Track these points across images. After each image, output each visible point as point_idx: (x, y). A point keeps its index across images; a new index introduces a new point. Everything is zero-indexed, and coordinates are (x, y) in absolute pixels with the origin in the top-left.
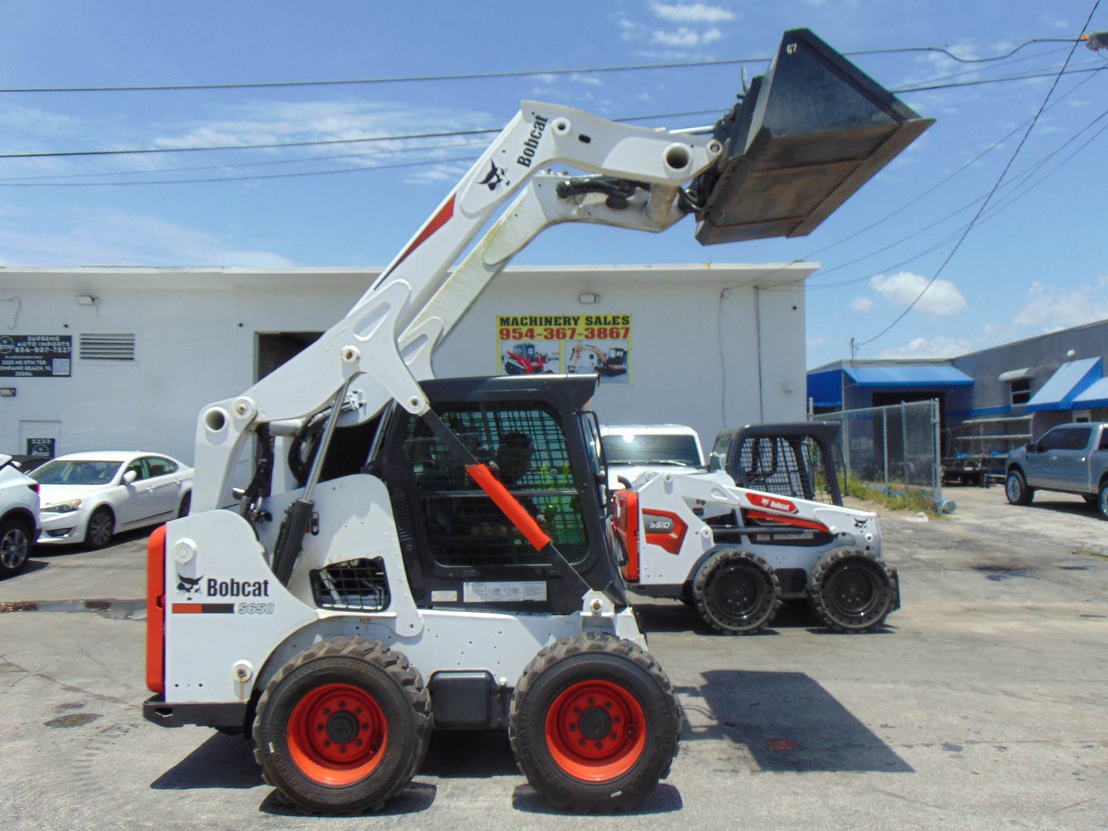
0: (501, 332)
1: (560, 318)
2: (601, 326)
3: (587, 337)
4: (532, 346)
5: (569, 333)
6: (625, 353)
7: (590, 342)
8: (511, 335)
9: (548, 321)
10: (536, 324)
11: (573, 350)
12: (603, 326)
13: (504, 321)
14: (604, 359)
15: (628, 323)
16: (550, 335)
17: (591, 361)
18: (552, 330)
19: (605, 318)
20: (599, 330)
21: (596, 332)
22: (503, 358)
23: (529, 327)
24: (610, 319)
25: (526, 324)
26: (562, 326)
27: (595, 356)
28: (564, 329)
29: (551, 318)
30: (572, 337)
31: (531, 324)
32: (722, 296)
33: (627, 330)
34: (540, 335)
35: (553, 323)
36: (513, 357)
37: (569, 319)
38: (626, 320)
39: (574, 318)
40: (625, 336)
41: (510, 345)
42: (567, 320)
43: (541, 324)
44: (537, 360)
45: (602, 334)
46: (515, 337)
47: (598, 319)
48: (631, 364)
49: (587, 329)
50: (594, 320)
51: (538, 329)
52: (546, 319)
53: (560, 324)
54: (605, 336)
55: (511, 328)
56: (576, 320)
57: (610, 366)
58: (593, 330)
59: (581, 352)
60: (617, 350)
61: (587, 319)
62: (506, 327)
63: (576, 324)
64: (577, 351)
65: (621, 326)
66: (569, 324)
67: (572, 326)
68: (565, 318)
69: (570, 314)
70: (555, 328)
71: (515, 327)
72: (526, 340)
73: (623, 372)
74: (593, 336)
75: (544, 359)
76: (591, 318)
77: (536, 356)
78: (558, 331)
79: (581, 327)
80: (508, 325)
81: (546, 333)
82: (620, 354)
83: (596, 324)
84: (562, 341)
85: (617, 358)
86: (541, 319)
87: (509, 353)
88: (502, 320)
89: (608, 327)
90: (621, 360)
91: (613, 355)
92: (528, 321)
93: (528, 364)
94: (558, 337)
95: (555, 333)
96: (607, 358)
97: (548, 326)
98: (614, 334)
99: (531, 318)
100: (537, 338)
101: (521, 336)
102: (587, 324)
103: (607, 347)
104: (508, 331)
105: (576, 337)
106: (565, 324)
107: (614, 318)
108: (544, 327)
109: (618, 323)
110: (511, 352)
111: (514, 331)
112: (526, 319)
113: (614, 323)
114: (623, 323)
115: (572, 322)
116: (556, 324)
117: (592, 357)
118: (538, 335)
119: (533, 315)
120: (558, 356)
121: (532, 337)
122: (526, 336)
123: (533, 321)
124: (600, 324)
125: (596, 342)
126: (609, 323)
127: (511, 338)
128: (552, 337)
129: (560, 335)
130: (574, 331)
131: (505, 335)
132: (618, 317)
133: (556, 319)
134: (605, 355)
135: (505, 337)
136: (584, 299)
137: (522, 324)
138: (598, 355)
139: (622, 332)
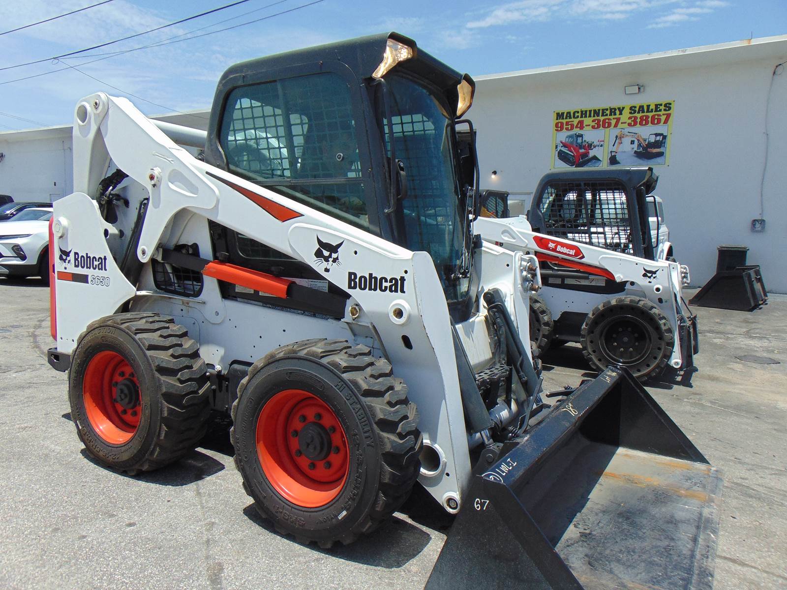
0: (557, 125)
1: (607, 110)
2: (643, 114)
3: (629, 125)
4: (581, 136)
5: (613, 122)
6: (665, 137)
7: (632, 129)
8: (565, 127)
9: (596, 113)
10: (586, 117)
11: (617, 137)
12: (645, 114)
13: (560, 116)
14: (644, 144)
15: (670, 108)
16: (597, 126)
17: (633, 146)
18: (599, 121)
19: (648, 106)
20: (641, 118)
21: (638, 120)
22: (556, 147)
23: (579, 119)
24: (652, 107)
25: (578, 117)
26: (608, 117)
27: (636, 142)
28: (609, 119)
29: (599, 110)
30: (616, 126)
31: (582, 117)
32: (774, 73)
33: (668, 116)
34: (589, 125)
35: (601, 114)
36: (565, 145)
37: (615, 109)
38: (668, 106)
39: (619, 109)
40: (666, 122)
41: (563, 136)
42: (613, 111)
43: (590, 116)
44: (584, 147)
45: (644, 121)
46: (567, 129)
47: (642, 107)
48: (669, 148)
49: (630, 118)
50: (637, 109)
51: (588, 121)
52: (595, 111)
53: (607, 115)
54: (647, 123)
55: (564, 121)
56: (621, 110)
57: (649, 150)
58: (636, 118)
59: (623, 139)
60: (657, 135)
61: (631, 108)
62: (561, 121)
63: (621, 114)
64: (619, 138)
65: (663, 112)
66: (615, 114)
67: (617, 116)
68: (611, 109)
69: (615, 105)
70: (602, 118)
71: (568, 120)
72: (576, 131)
73: (661, 154)
74: (635, 124)
75: (590, 146)
76: (635, 107)
77: (584, 144)
78: (604, 121)
79: (625, 116)
80: (563, 119)
81: (593, 124)
82: (659, 138)
83: (639, 112)
84: (607, 130)
85: (656, 142)
86: (590, 111)
87: (561, 142)
88: (558, 114)
89: (650, 114)
90: (658, 144)
91: (652, 139)
92: (579, 114)
93: (577, 152)
94: (604, 127)
95: (601, 123)
96: (647, 143)
97: (596, 118)
98: (656, 121)
99: (582, 112)
100: (586, 128)
101: (572, 128)
102: (631, 113)
103: (647, 133)
104: (562, 124)
105: (620, 125)
106: (611, 115)
107: (656, 106)
108: (592, 118)
109: (660, 110)
110: (564, 142)
111: (567, 123)
112: (578, 112)
113: (656, 111)
114: (665, 110)
115: (618, 112)
116: (603, 115)
117: (632, 142)
118: (586, 126)
119: (584, 109)
120: (602, 143)
121: (582, 128)
122: (577, 127)
123: (584, 114)
124: (643, 112)
125: (638, 129)
126: (652, 111)
127: (564, 130)
128: (599, 127)
129: (606, 125)
130: (618, 120)
131: (559, 127)
132: (661, 105)
133: (603, 110)
134: (645, 140)
135: (559, 129)
136: (629, 90)
137: (574, 117)
138: (638, 140)
139: (663, 118)
